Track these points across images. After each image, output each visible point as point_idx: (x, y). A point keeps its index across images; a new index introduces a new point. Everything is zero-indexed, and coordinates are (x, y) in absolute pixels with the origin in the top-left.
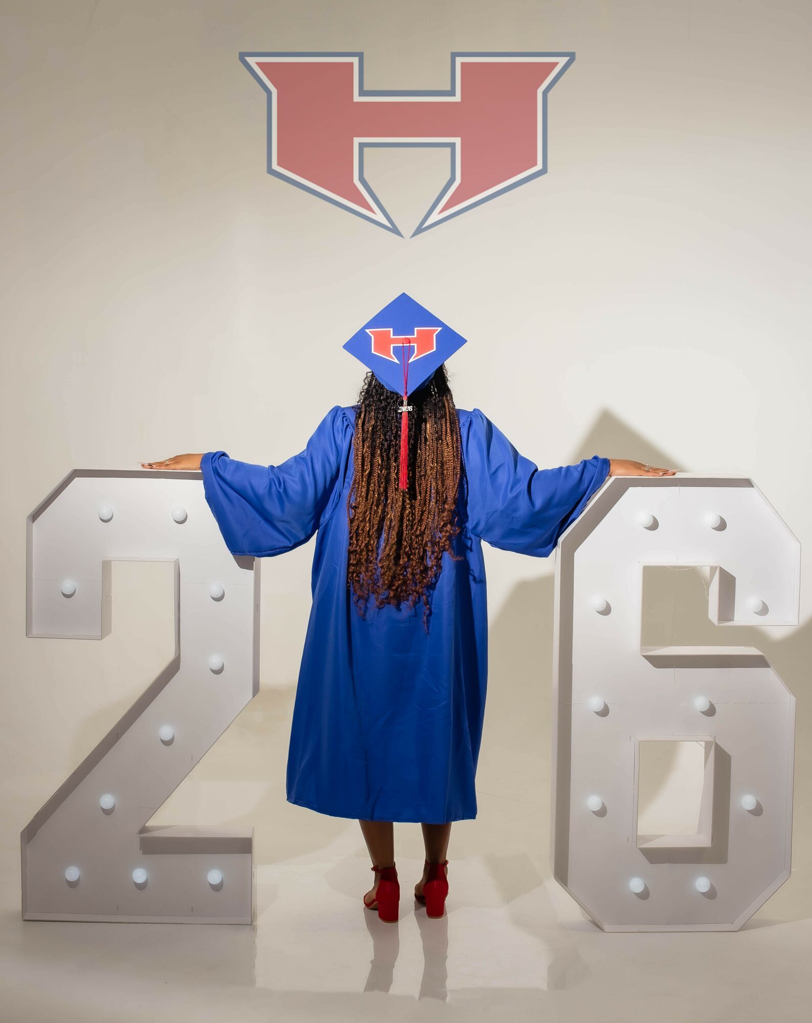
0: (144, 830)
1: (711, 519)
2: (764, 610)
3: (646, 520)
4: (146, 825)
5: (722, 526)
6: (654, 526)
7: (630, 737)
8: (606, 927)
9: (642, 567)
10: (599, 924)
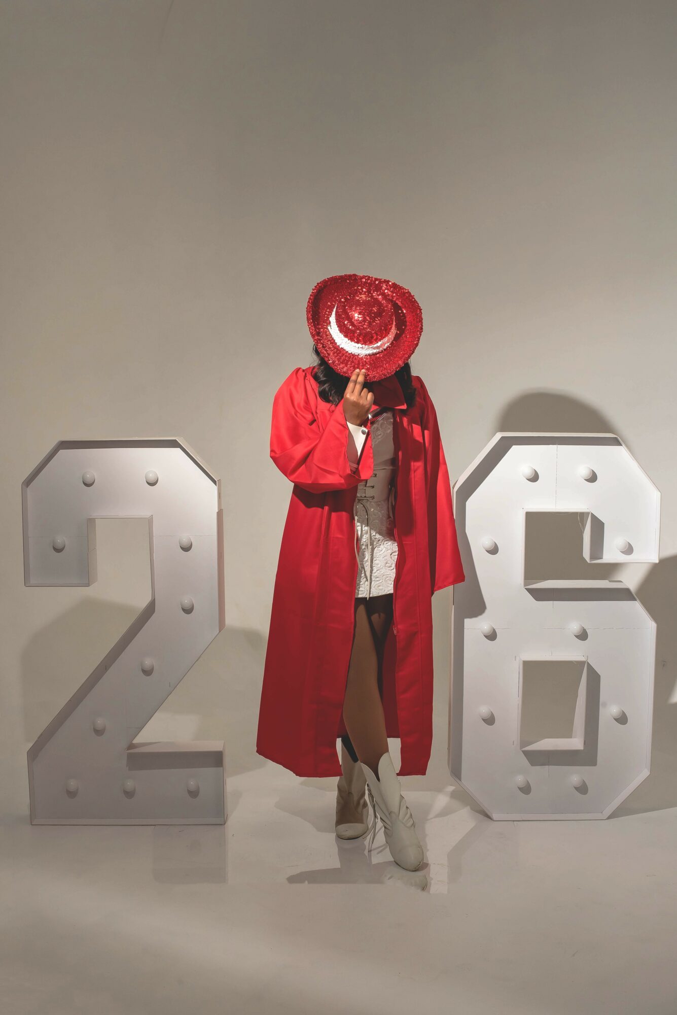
0: (131, 746)
1: (584, 471)
2: (629, 550)
3: (528, 472)
4: (133, 742)
5: (593, 478)
6: (535, 478)
7: (515, 657)
8: (495, 816)
9: (525, 513)
10: (489, 813)
